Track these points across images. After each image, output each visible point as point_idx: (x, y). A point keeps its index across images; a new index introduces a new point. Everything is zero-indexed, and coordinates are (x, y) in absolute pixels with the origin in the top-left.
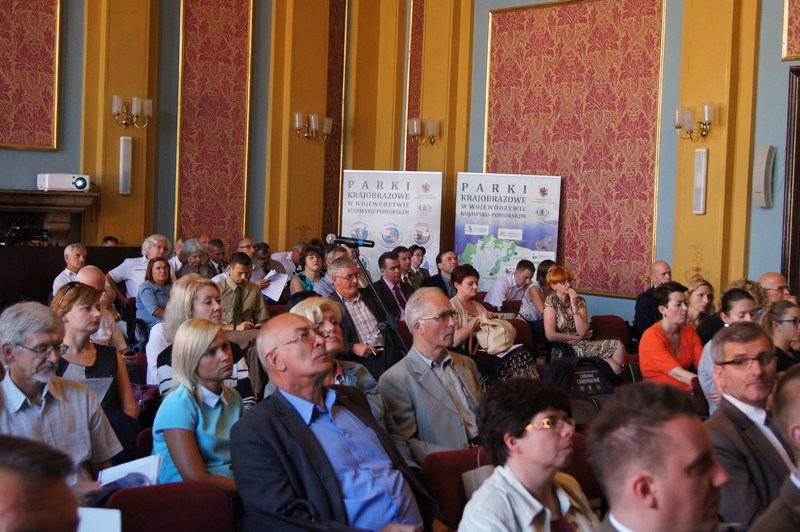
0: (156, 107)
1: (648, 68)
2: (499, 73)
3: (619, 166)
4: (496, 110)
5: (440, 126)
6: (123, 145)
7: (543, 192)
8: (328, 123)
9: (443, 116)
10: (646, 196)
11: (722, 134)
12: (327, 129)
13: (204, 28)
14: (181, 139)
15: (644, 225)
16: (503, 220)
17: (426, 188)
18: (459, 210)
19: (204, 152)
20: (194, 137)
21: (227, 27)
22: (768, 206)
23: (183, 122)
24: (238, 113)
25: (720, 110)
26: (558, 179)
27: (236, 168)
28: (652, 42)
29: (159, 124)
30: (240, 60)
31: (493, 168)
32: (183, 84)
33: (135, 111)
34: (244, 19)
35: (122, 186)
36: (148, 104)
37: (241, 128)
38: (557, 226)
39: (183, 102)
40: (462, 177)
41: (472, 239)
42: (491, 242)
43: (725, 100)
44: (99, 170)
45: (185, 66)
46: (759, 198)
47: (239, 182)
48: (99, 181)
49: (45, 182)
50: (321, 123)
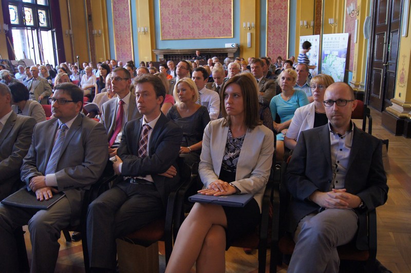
0: (259, 24)
6: (249, 35)
7: (344, 39)
12: (312, 25)
14: (268, 32)
18: (323, 46)
19: (275, 35)
20: (271, 31)
23: (268, 27)
26: (349, 34)
29: (260, 28)
32: (268, 17)
36: (254, 23)
38: (347, 50)
39: (268, 21)
40: (324, 36)
42: (330, 56)
44: (243, 42)
45: (268, 12)
47: (286, 42)
48: (239, 44)
49: (226, 46)
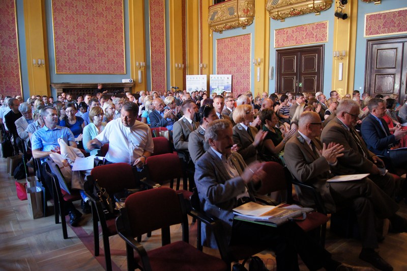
0: (146, 64)
1: (248, 51)
2: (218, 53)
3: (243, 72)
4: (218, 61)
5: (207, 65)
6: (139, 72)
7: (228, 78)
8: (183, 65)
9: (207, 63)
10: (249, 78)
11: (262, 64)
12: (183, 67)
13: (155, 46)
14: (152, 70)
15: (248, 84)
16: (220, 85)
17: (203, 78)
18: (210, 83)
19: (157, 73)
20: (154, 70)
21: (160, 46)
22: (272, 79)
23: (152, 67)
24: (163, 64)
25: (262, 59)
26: (231, 75)
27: (164, 76)
28: (249, 45)
29: (147, 67)
30: (163, 53)
31: (218, 74)
32: (151, 59)
33: (141, 65)
34: (164, 44)
35: (140, 81)
36: (144, 63)
37: (164, 67)
38: (231, 86)
39: (152, 62)
40: (211, 76)
41: (213, 89)
42: (217, 90)
43: (263, 57)
44: (135, 78)
45: (152, 55)
46: (270, 78)
47: (165, 79)
48: (135, 80)
49: (124, 81)
50: (181, 66)
